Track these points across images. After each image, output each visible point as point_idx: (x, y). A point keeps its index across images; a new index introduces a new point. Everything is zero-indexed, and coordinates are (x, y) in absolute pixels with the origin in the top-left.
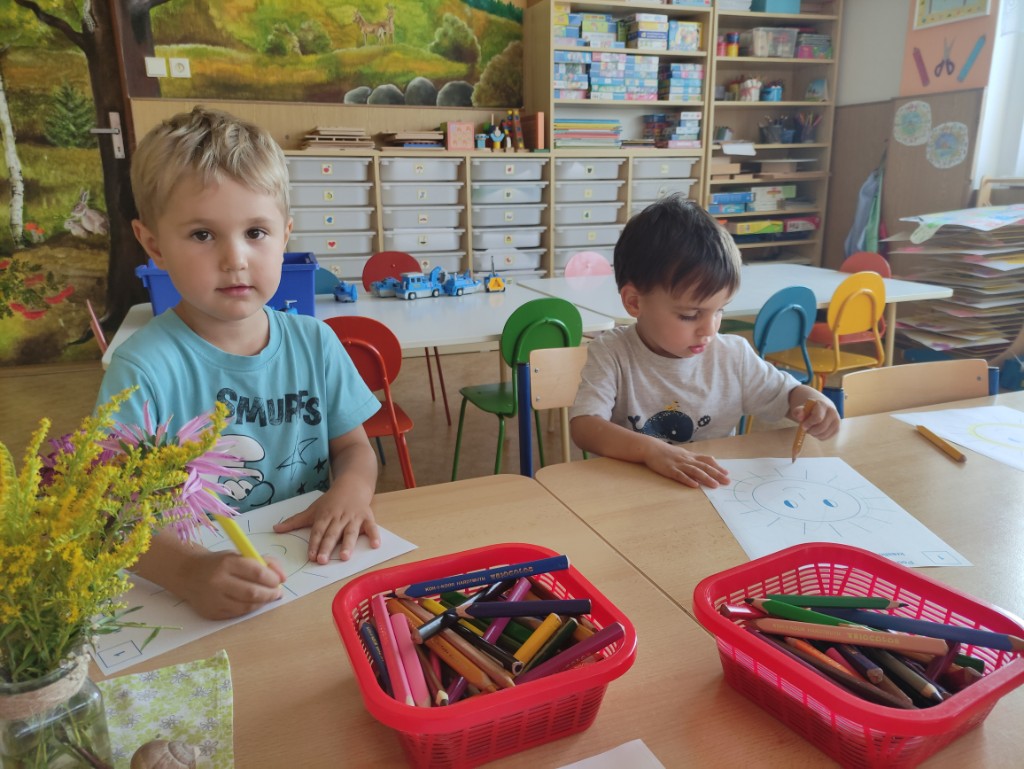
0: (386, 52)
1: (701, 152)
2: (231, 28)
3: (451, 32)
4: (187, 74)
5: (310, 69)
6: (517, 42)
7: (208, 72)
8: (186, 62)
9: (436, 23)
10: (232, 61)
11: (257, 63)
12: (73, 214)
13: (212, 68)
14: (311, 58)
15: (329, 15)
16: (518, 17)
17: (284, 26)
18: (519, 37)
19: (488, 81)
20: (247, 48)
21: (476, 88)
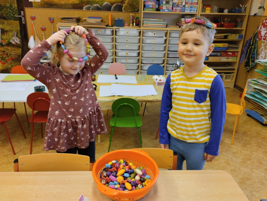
4: (39, 1)
7: (45, 0)
12: (12, 38)
19: (128, 3)
21: (124, 5)
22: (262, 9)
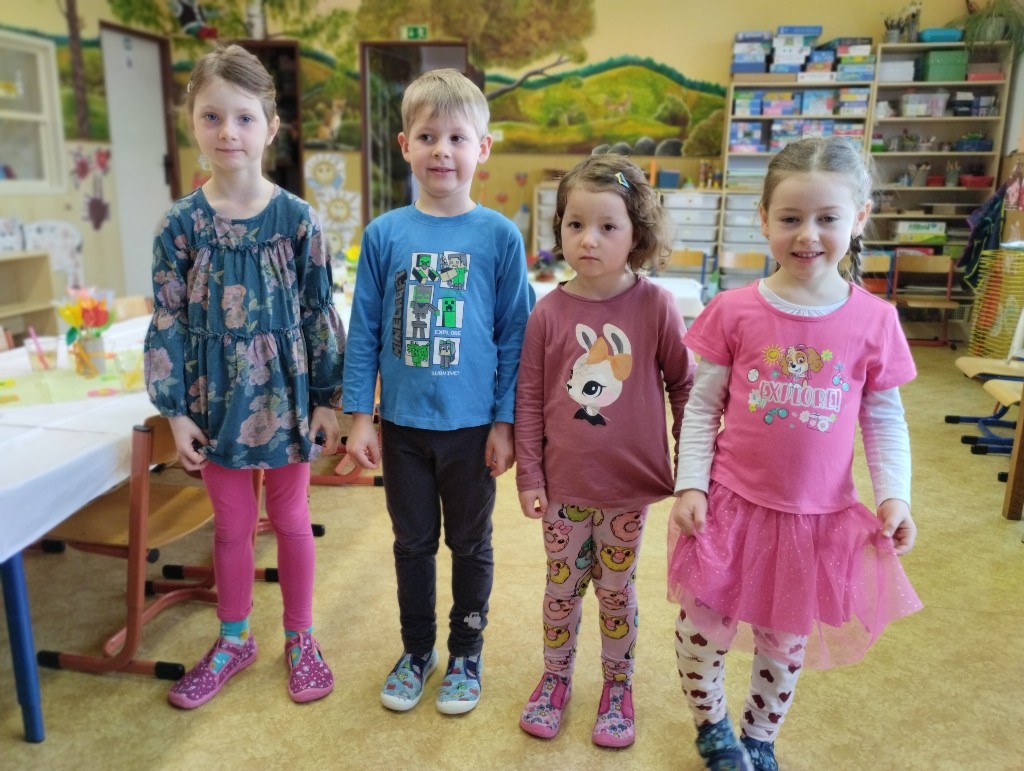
0: (623, 121)
2: (529, 111)
3: (670, 106)
4: (502, 139)
5: (573, 134)
6: (720, 110)
7: (513, 138)
8: (501, 132)
10: (527, 131)
11: (543, 132)
13: (516, 136)
14: (575, 128)
15: (589, 100)
16: (723, 93)
17: (560, 109)
18: (722, 107)
19: (695, 138)
20: (536, 122)
21: (685, 143)
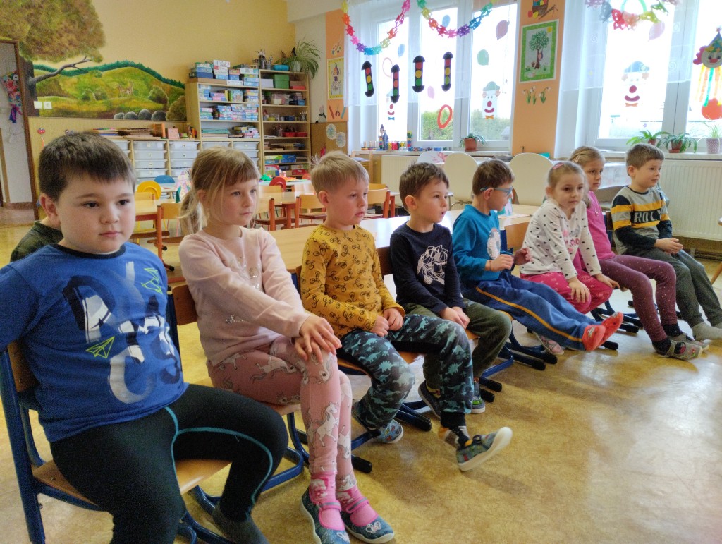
1: (260, 140)
2: (68, 90)
3: (156, 92)
4: (50, 107)
5: (100, 106)
6: (183, 96)
7: (59, 107)
8: (50, 103)
9: (150, 88)
10: (68, 102)
11: (79, 104)
13: (60, 105)
14: (100, 102)
15: (108, 86)
16: (183, 87)
17: (89, 90)
18: (183, 94)
19: (172, 111)
20: (74, 97)
21: (167, 113)
22: (323, 116)
